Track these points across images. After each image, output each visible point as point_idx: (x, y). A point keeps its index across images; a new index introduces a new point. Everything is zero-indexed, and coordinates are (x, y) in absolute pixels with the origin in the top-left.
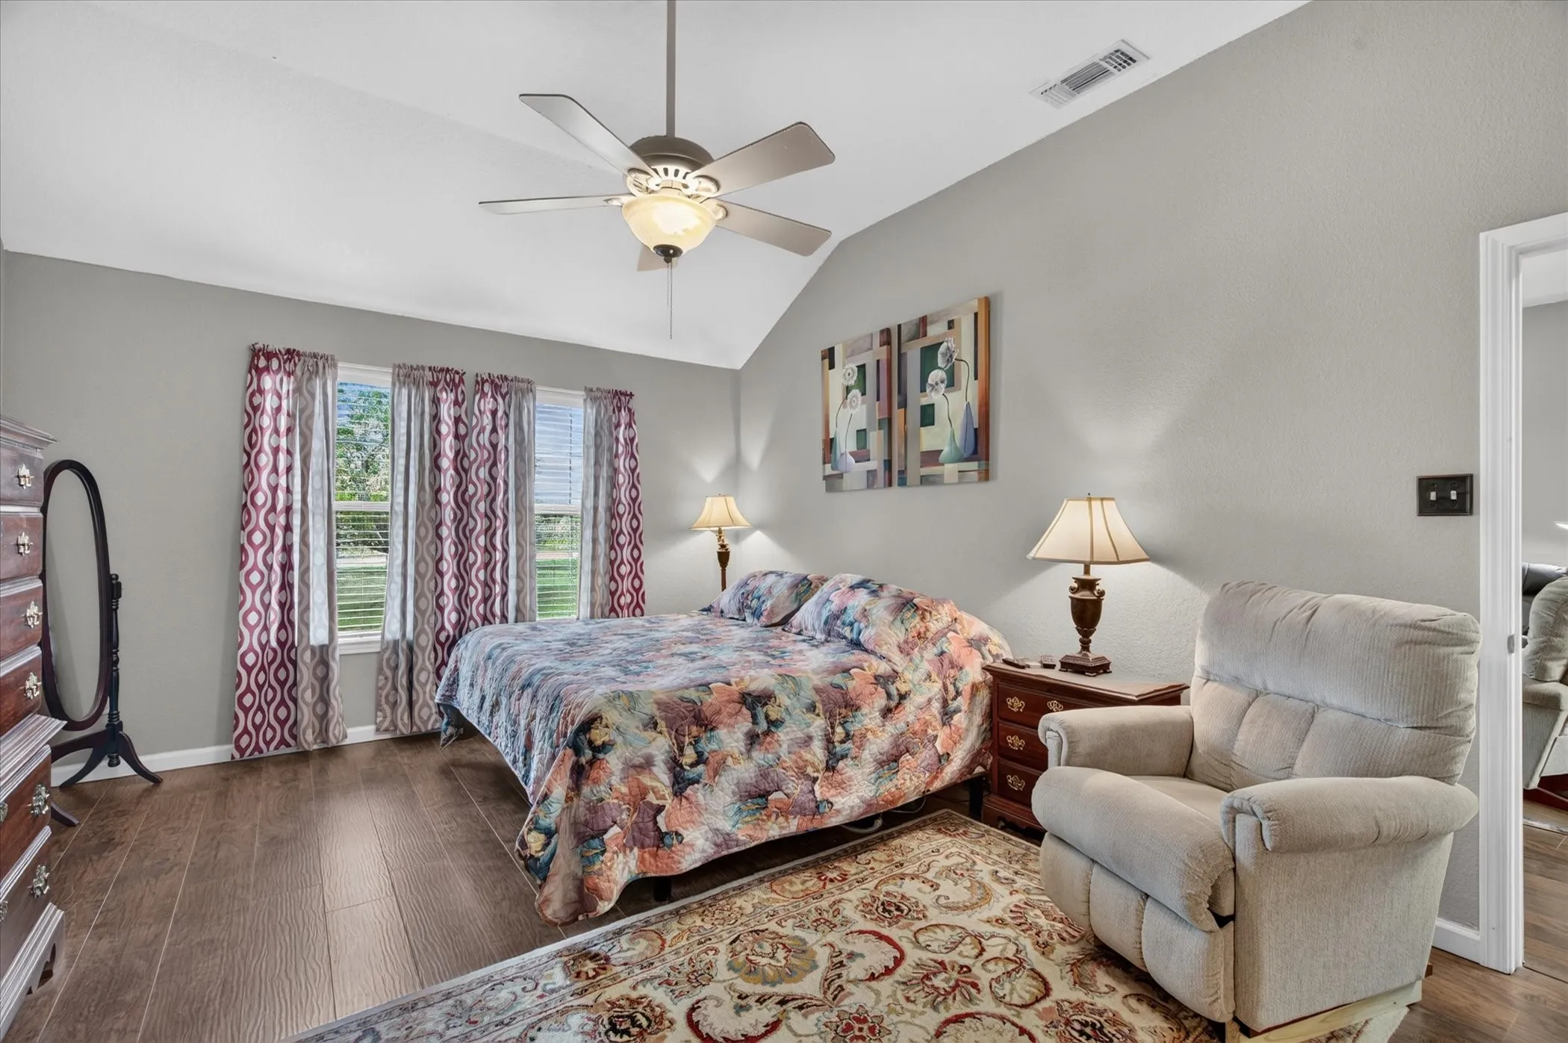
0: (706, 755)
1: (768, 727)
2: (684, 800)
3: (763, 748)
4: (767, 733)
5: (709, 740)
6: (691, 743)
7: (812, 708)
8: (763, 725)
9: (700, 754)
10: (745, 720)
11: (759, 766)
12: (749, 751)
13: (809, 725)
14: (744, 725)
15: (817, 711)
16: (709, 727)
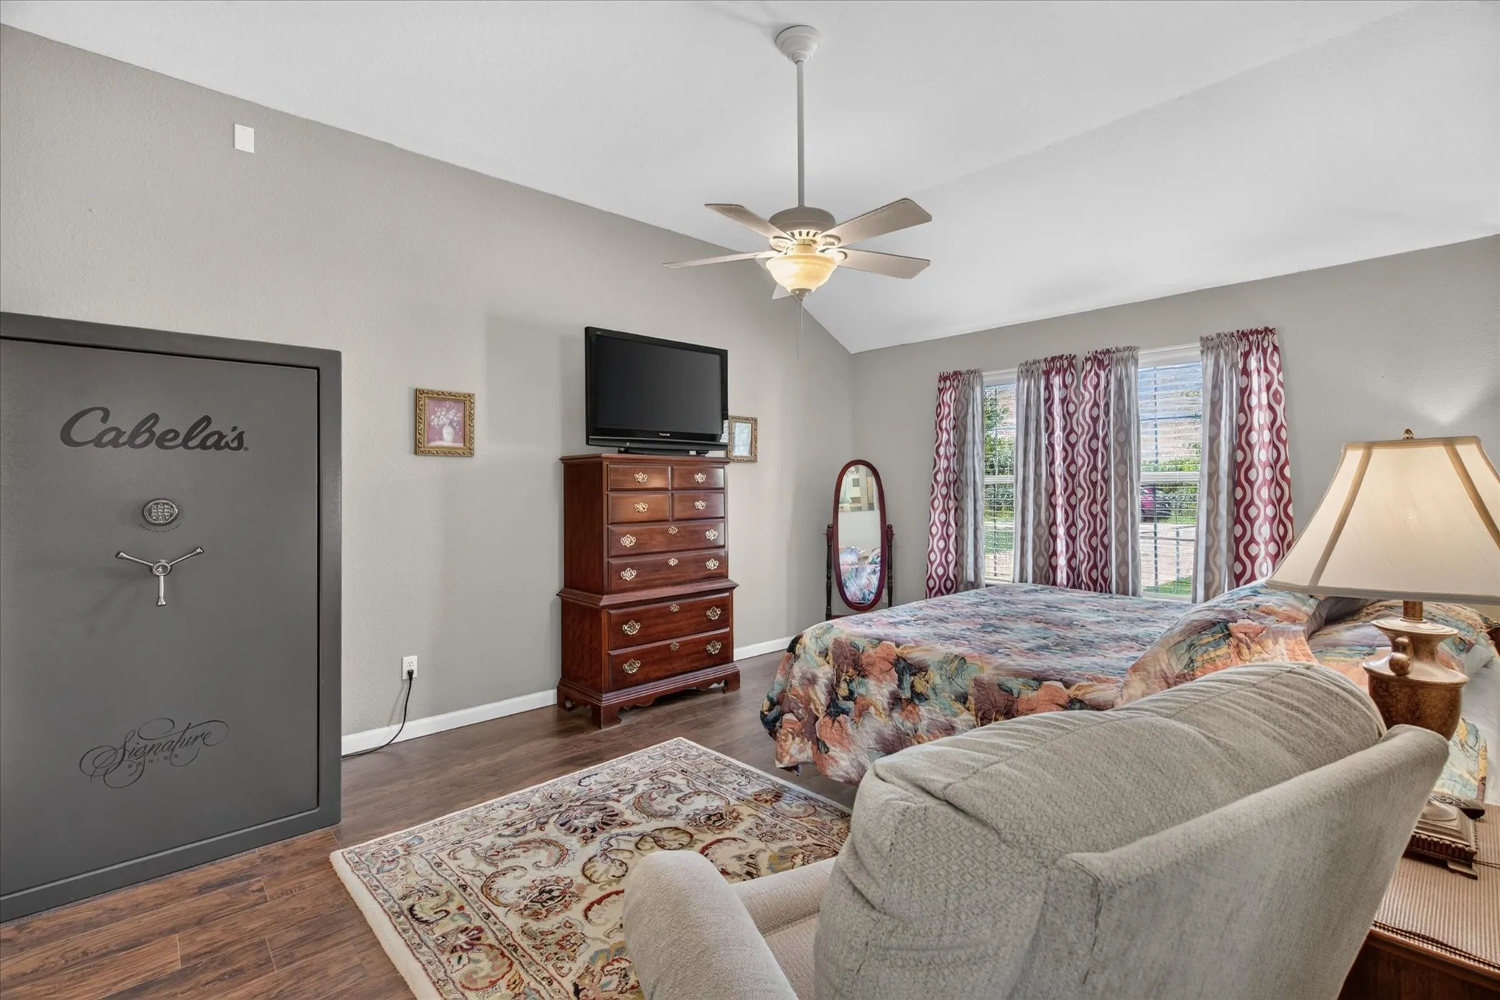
0: (856, 695)
1: (912, 697)
2: (836, 724)
3: (905, 713)
4: (910, 701)
5: (860, 683)
6: (845, 680)
7: (962, 698)
8: (906, 694)
9: (851, 693)
10: (893, 680)
11: (898, 729)
12: (891, 709)
13: (956, 715)
14: (890, 685)
15: (967, 705)
16: (862, 673)
